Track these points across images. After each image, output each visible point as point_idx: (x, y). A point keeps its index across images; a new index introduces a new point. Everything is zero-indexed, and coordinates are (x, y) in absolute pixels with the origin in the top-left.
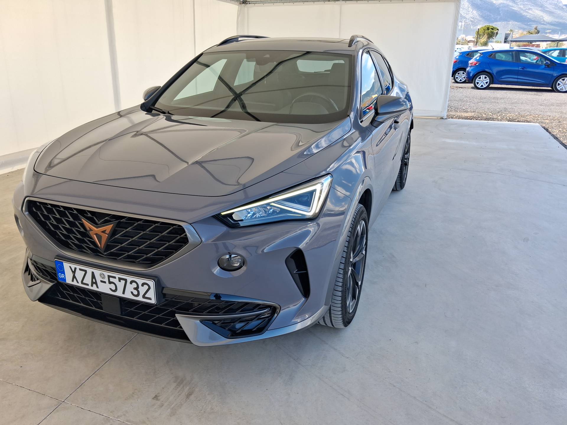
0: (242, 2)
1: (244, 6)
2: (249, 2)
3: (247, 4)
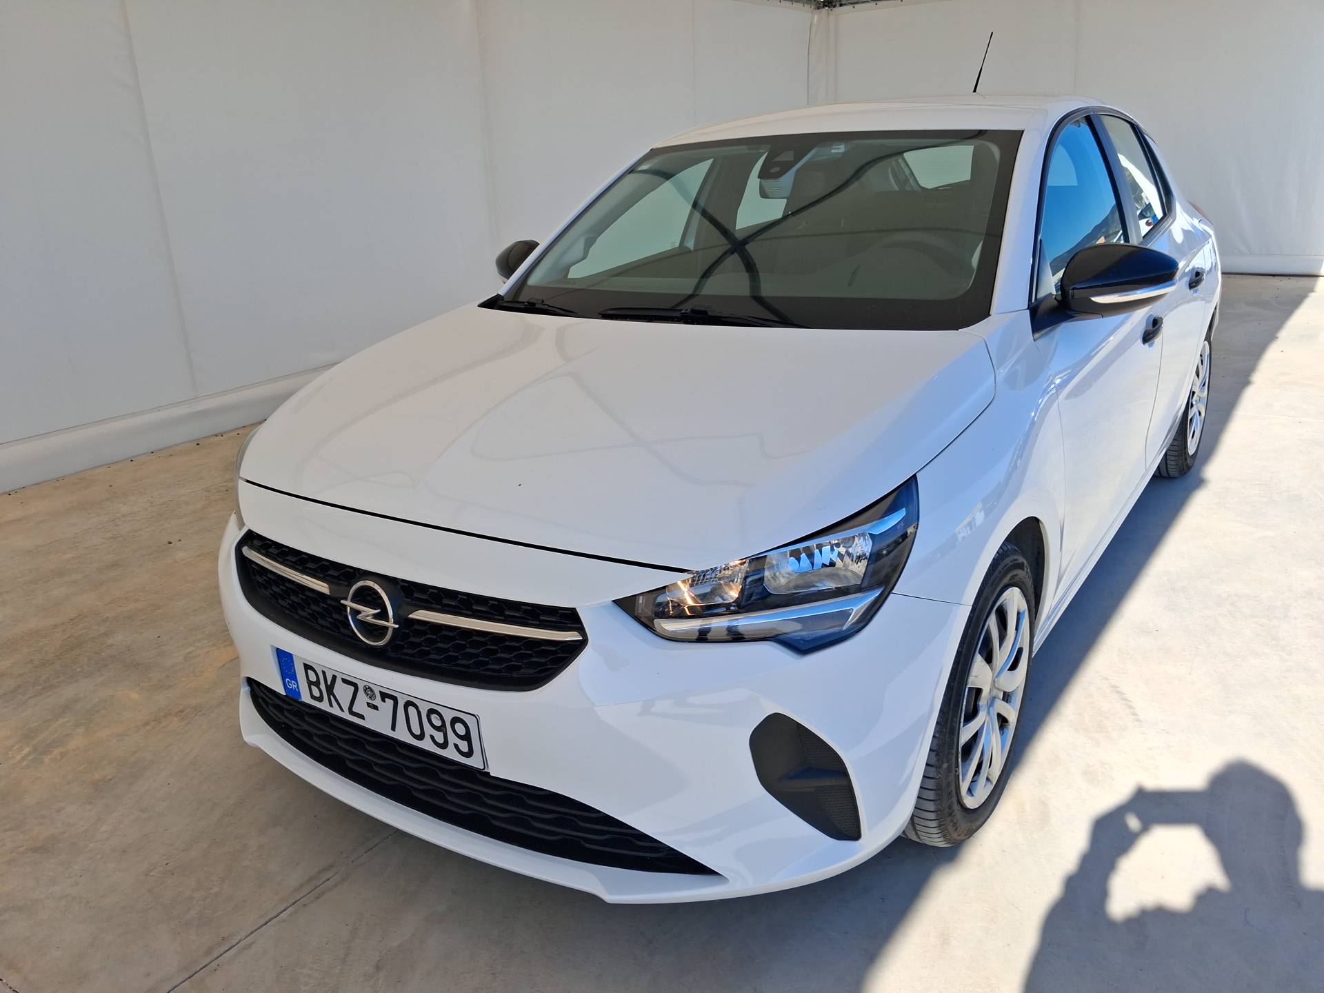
0: (822, 5)
1: (828, 14)
2: (838, 5)
3: (834, 7)
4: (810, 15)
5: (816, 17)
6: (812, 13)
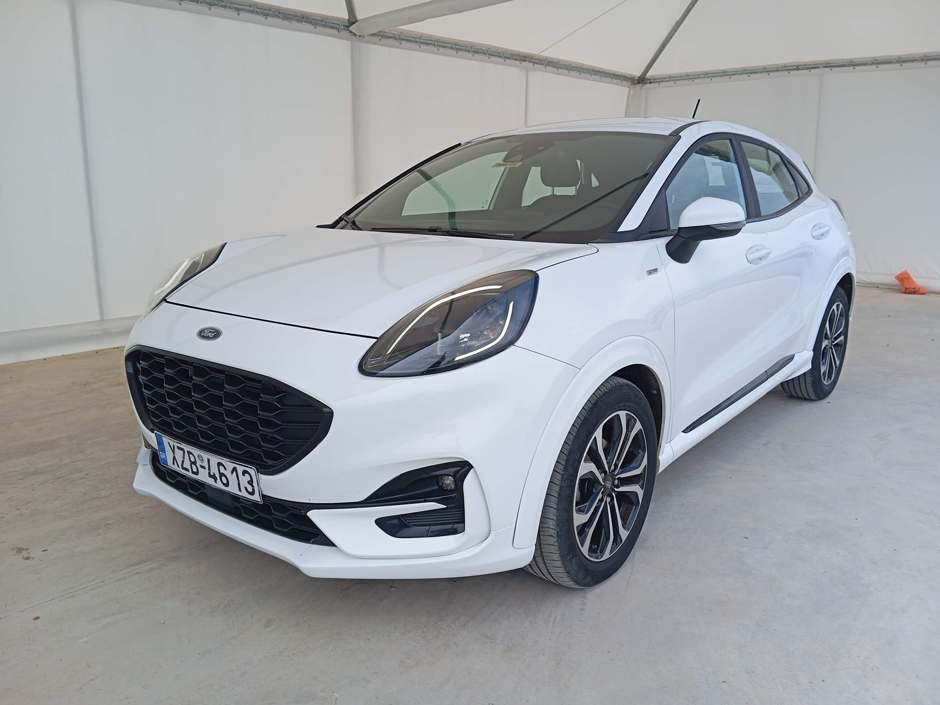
4: (628, 89)
5: (632, 90)
6: (629, 87)
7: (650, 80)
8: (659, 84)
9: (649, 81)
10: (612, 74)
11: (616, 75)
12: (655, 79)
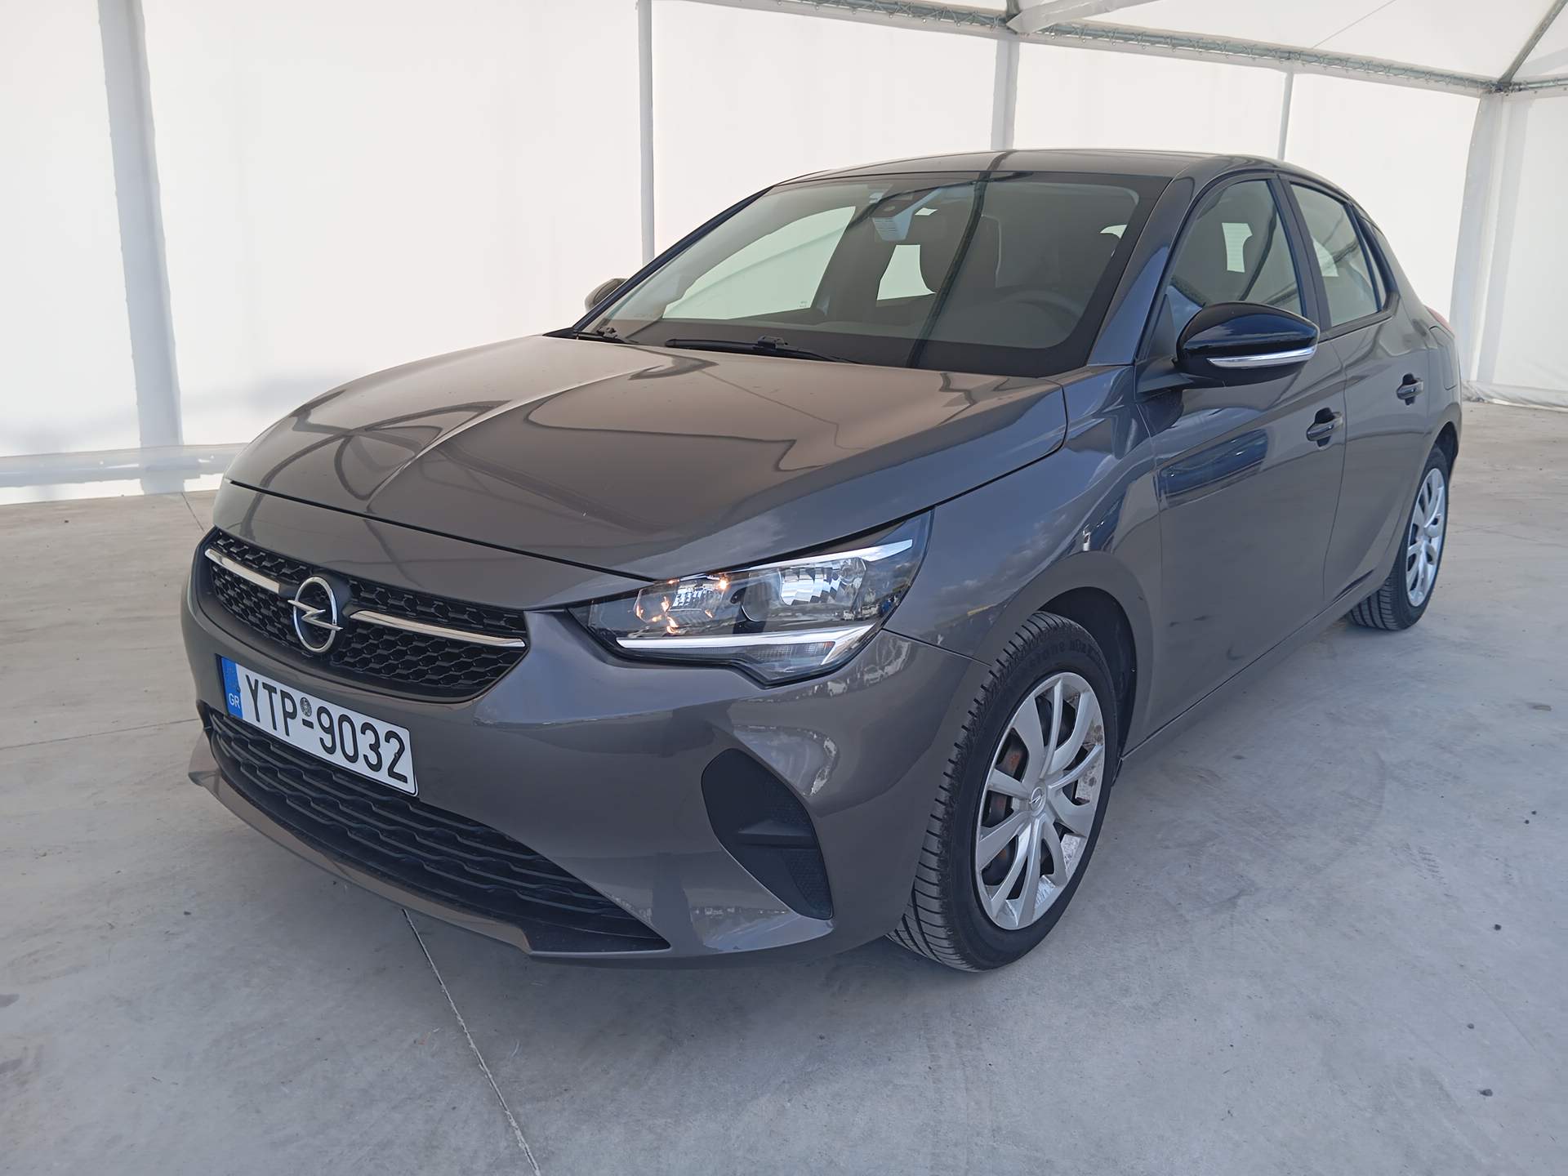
7: (1520, 84)
8: (1536, 92)
9: (1517, 87)
10: (1447, 76)
11: (1455, 78)
12: (1528, 83)
